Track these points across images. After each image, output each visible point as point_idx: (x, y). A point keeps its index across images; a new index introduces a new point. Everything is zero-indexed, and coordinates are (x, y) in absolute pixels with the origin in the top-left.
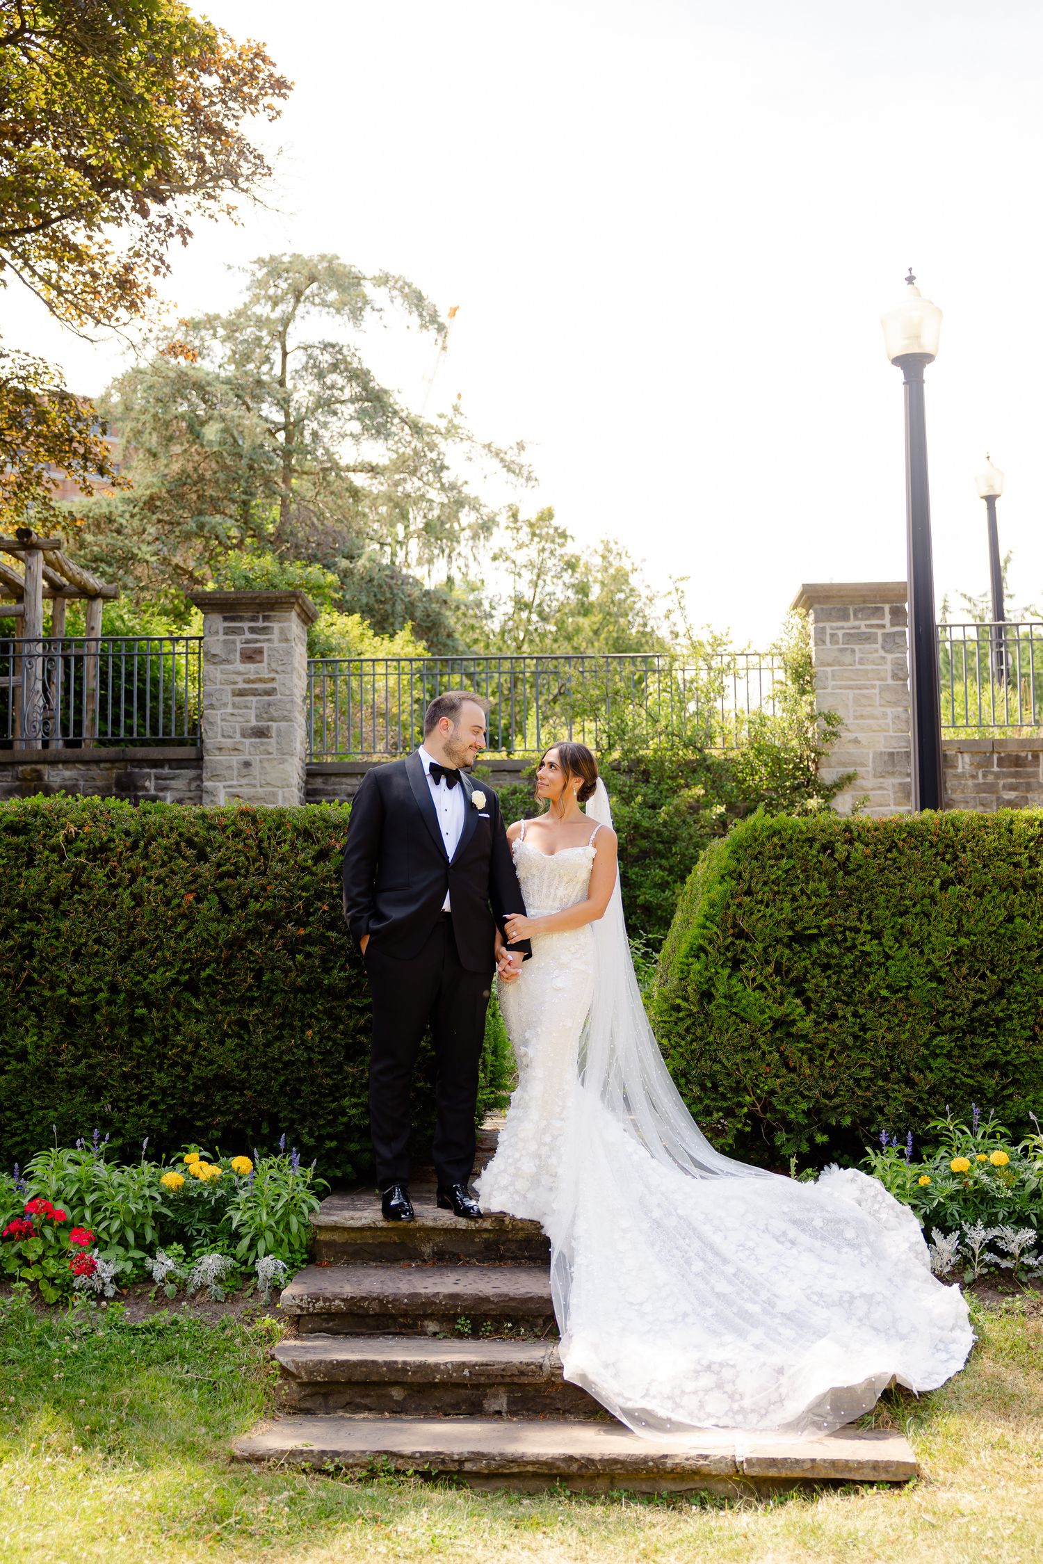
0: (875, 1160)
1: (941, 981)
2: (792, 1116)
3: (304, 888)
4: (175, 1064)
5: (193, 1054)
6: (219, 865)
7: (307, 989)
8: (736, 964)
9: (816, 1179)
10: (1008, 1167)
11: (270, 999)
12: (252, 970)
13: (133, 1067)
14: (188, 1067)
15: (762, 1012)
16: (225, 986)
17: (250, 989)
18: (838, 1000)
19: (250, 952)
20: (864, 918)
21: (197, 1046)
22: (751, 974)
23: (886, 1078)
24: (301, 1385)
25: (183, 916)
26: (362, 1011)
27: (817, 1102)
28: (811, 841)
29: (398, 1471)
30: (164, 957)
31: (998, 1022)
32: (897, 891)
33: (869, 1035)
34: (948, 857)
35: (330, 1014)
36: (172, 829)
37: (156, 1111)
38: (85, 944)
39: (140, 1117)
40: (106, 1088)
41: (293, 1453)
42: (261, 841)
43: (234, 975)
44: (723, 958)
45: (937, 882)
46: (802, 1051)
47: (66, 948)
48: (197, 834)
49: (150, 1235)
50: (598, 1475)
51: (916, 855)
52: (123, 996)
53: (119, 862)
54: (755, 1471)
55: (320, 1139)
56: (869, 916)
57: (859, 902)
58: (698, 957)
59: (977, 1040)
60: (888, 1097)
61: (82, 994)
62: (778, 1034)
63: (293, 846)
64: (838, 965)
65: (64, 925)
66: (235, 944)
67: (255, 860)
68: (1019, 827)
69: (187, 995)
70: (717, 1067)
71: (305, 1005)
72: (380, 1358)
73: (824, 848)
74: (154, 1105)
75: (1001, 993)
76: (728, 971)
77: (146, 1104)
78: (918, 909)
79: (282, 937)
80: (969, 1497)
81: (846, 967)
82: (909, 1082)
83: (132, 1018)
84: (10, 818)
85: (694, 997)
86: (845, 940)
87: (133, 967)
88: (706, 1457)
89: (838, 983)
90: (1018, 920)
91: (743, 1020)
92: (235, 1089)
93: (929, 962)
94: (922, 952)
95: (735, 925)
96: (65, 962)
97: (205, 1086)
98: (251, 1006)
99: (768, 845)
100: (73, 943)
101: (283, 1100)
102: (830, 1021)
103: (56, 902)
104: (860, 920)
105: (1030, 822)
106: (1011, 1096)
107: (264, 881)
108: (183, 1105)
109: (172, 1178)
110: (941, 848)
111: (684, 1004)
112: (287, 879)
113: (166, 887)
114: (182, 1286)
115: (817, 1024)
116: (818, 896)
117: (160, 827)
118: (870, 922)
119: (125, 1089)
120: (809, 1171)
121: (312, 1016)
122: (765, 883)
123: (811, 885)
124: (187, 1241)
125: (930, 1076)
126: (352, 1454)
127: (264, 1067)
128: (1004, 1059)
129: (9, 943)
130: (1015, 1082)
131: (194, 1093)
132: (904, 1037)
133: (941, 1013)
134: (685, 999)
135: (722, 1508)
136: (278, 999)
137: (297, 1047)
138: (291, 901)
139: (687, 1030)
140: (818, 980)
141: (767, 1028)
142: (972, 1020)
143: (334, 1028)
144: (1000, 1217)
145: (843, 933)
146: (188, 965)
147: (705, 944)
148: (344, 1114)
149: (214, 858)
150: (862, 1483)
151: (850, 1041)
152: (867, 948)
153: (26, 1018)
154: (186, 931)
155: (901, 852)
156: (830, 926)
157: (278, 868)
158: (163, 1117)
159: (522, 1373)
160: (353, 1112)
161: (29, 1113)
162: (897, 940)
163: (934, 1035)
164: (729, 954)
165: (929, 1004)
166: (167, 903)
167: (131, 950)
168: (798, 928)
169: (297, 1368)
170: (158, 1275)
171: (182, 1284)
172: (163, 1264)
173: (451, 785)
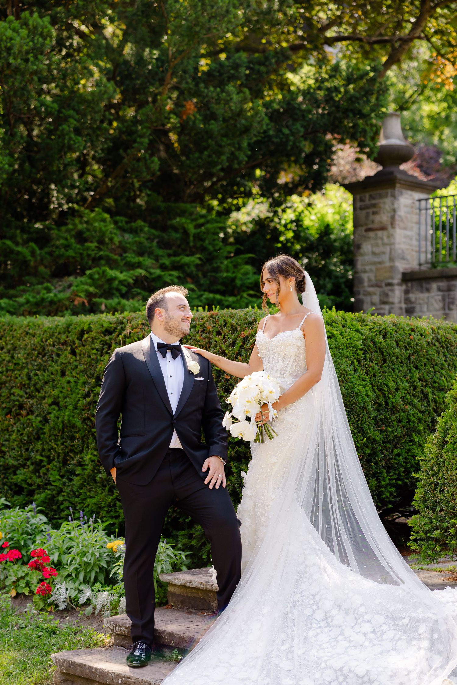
84: (105, 325)
129: (88, 400)
139: (432, 469)
161: (85, 499)
170: (82, 600)
171: (94, 608)
172: (88, 593)
173: (174, 356)
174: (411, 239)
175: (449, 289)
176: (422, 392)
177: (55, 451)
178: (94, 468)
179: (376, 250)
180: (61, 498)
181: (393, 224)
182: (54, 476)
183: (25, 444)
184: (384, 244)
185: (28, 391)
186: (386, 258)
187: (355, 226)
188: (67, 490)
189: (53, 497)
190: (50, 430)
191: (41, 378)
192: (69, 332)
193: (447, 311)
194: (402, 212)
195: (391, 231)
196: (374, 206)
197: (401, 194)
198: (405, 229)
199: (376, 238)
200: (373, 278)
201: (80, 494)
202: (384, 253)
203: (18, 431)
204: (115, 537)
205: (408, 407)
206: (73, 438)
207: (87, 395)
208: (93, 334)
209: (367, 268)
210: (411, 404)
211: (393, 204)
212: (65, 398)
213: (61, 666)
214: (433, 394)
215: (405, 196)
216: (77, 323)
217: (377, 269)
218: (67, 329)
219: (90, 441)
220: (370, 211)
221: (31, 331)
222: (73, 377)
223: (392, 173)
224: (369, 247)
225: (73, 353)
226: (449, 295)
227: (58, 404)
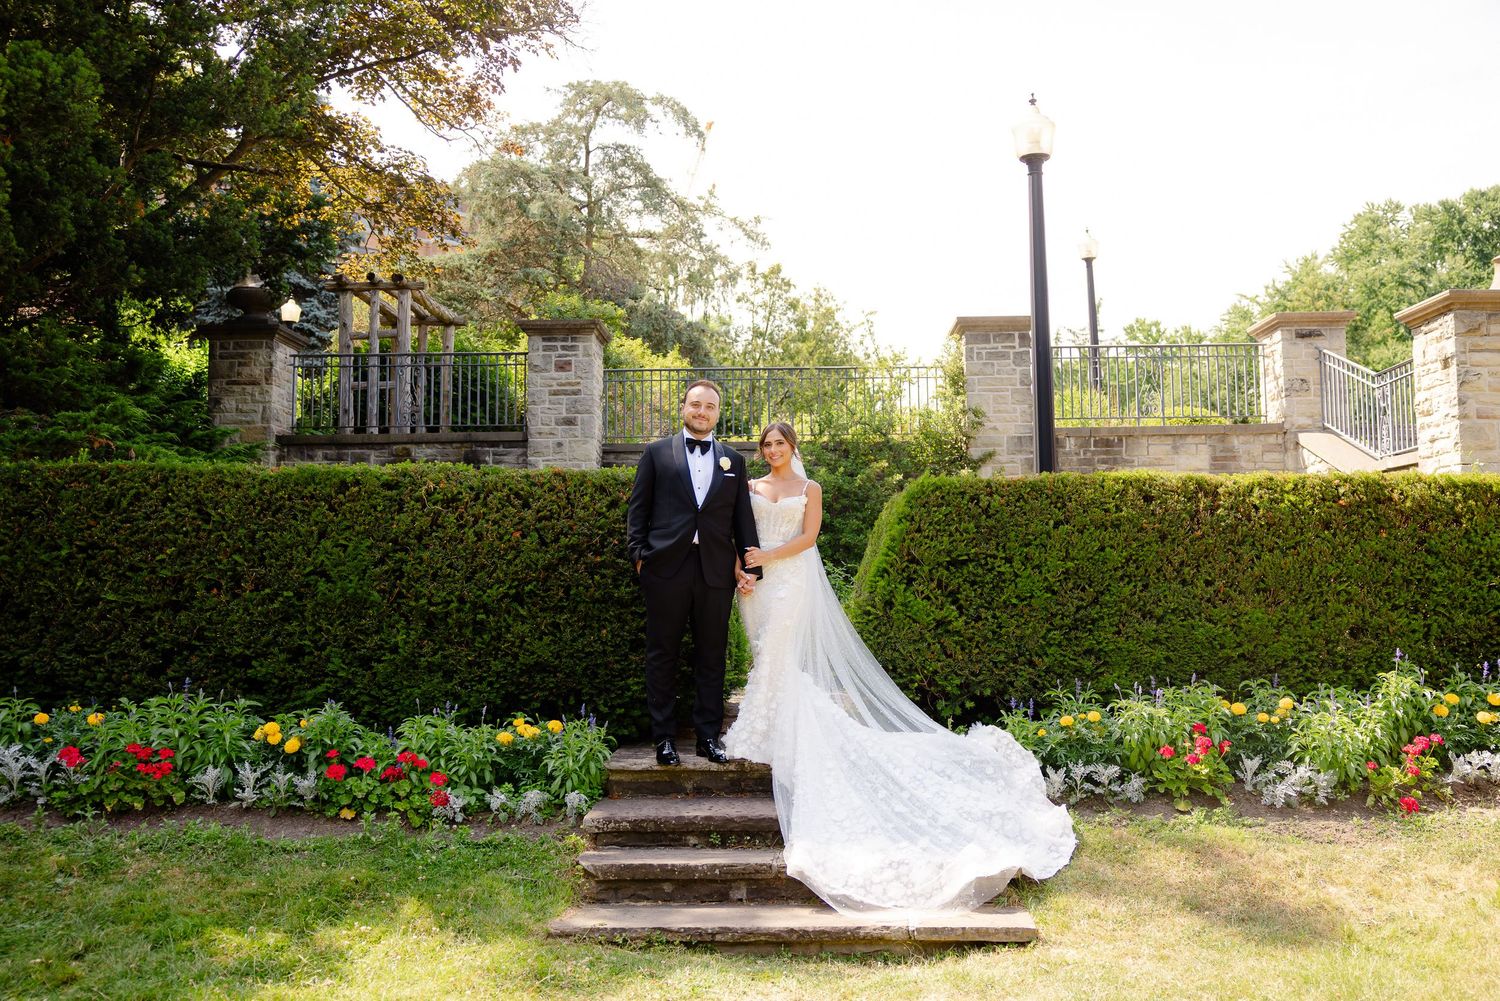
0: (1007, 719)
1: (1054, 593)
2: (949, 688)
3: (600, 528)
4: (507, 654)
5: (520, 647)
6: (538, 511)
7: (603, 600)
8: (910, 581)
9: (966, 733)
10: (1101, 722)
11: (576, 607)
12: (562, 587)
13: (475, 657)
14: (516, 657)
15: (928, 615)
16: (542, 598)
17: (561, 600)
18: (982, 606)
19: (561, 574)
20: (1000, 548)
21: (523, 641)
22: (921, 588)
23: (1015, 661)
24: (597, 882)
25: (512, 548)
26: (642, 616)
27: (967, 678)
28: (963, 494)
29: (668, 942)
30: (498, 577)
31: (1094, 621)
32: (1023, 529)
33: (1004, 630)
34: (1059, 505)
35: (619, 618)
36: (504, 485)
37: (492, 688)
38: (441, 569)
39: (481, 693)
40: (455, 672)
41: (592, 930)
42: (569, 494)
43: (549, 590)
44: (900, 577)
45: (1052, 522)
46: (956, 643)
47: (426, 571)
48: (522, 489)
49: (488, 777)
50: (812, 942)
51: (1037, 504)
52: (468, 605)
53: (466, 509)
54: (922, 937)
55: (612, 708)
56: (1004, 547)
57: (997, 537)
58: (882, 577)
59: (1079, 634)
60: (1017, 675)
61: (439, 604)
62: (939, 631)
63: (592, 498)
64: (982, 582)
65: (426, 555)
66: (550, 568)
67: (565, 508)
68: (1109, 483)
69: (515, 605)
70: (896, 655)
71: (601, 611)
72: (655, 862)
73: (972, 499)
74: (491, 684)
75: (1095, 601)
76: (904, 586)
77: (485, 684)
78: (1038, 542)
79: (584, 563)
80: (1072, 952)
81: (987, 583)
82: (1031, 663)
83: (475, 622)
84: (385, 477)
85: (880, 605)
86: (987, 564)
87: (476, 584)
88: (888, 928)
89: (981, 594)
90: (1108, 549)
91: (915, 621)
92: (550, 672)
93: (1046, 579)
94: (1040, 572)
95: (909, 554)
96: (426, 581)
97: (529, 670)
98: (562, 612)
99: (933, 497)
100: (432, 567)
101: (585, 680)
102: (976, 621)
103: (419, 538)
104: (997, 549)
105: (1116, 480)
106: (1102, 673)
107: (571, 522)
108: (513, 684)
109: (504, 737)
110: (1054, 498)
111: (873, 610)
112: (588, 521)
113: (500, 526)
114: (512, 815)
115: (967, 623)
116: (967, 533)
117: (496, 484)
118: (1004, 551)
119: (470, 673)
120: (961, 727)
121: (606, 619)
122: (930, 524)
123: (963, 525)
124: (515, 782)
125: (1046, 660)
126: (635, 930)
127: (571, 656)
128: (1097, 647)
129: (385, 568)
130: (1105, 663)
131: (521, 676)
132: (1028, 632)
133: (1054, 615)
134: (874, 607)
135: (899, 963)
136: (581, 607)
137: (595, 641)
138: (591, 537)
139: (875, 629)
140: (968, 591)
141: (931, 627)
142: (1076, 620)
143: (622, 628)
144: (1094, 758)
145: (985, 558)
146: (516, 583)
147: (888, 567)
148: (629, 690)
149: (534, 506)
150: (998, 943)
152: (1002, 569)
153: (398, 622)
154: (515, 558)
155: (1026, 502)
156: (976, 554)
157: (581, 513)
158: (497, 692)
159: (757, 872)
160: (636, 688)
161: (399, 690)
162: (1023, 564)
163: (1049, 631)
164: (905, 574)
165: (1046, 609)
166: (501, 538)
167: (474, 572)
168: (954, 555)
169: (595, 870)
170: (494, 806)
171: (513, 812)
172: (498, 798)
173: (703, 452)
177: (329, 633)
178: (413, 651)
179: (245, 408)
181: (268, 380)
184: (255, 401)
186: (257, 417)
191: (279, 540)
194: (278, 367)
195: (265, 387)
196: (242, 356)
198: (278, 385)
199: (244, 392)
201: (390, 684)
202: (254, 411)
204: (491, 727)
206: (360, 616)
207: (382, 561)
208: (366, 487)
209: (229, 427)
211: (270, 357)
212: (337, 566)
216: (328, 473)
217: (245, 429)
218: (312, 479)
220: (236, 361)
221: (228, 480)
224: (234, 402)
225: (331, 509)
227: (324, 574)
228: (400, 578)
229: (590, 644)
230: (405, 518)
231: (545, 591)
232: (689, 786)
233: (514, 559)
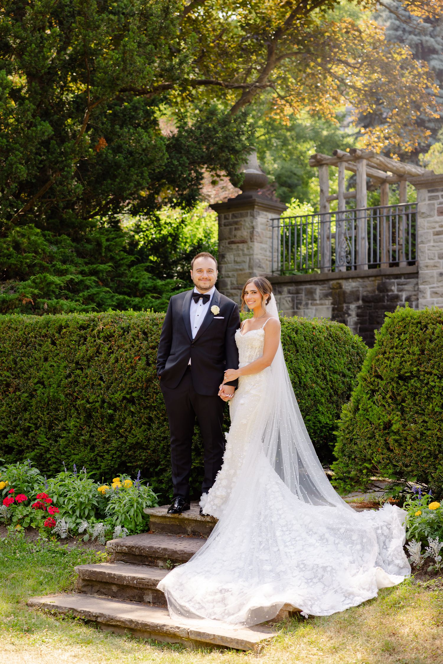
4: (122, 436)
6: (151, 343)
8: (373, 391)
13: (106, 437)
14: (126, 438)
15: (379, 419)
16: (144, 400)
18: (417, 413)
20: (435, 367)
21: (131, 429)
22: (379, 397)
23: (436, 457)
25: (132, 367)
27: (401, 469)
28: (418, 323)
30: (122, 387)
33: (428, 433)
38: (96, 381)
43: (148, 395)
44: (368, 389)
46: (396, 441)
47: (89, 382)
48: (147, 328)
52: (106, 404)
53: (115, 341)
61: (92, 403)
62: (385, 431)
64: (420, 394)
65: (88, 371)
69: (130, 405)
73: (422, 328)
76: (368, 396)
77: (110, 454)
81: (424, 395)
84: (81, 322)
86: (424, 379)
87: (111, 391)
91: (371, 423)
92: (144, 449)
95: (375, 371)
96: (88, 388)
97: (133, 447)
98: (154, 410)
100: (92, 380)
101: (162, 456)
103: (89, 361)
104: (433, 368)
108: (126, 455)
109: (103, 488)
113: (128, 353)
115: (404, 426)
119: (103, 447)
123: (412, 349)
127: (155, 439)
129: (70, 380)
131: (129, 451)
139: (347, 428)
140: (410, 400)
141: (381, 428)
149: (149, 339)
151: (418, 436)
156: (418, 372)
167: (112, 383)
168: (402, 372)
170: (81, 530)
171: (91, 536)
172: (85, 525)
173: (204, 302)
174: (266, 251)
175: (298, 292)
176: (323, 374)
177: (42, 420)
178: (77, 432)
179: (238, 259)
180: (48, 456)
181: (251, 239)
182: (42, 439)
183: (13, 414)
184: (244, 255)
185: (14, 373)
186: (246, 266)
187: (220, 239)
188: (53, 450)
189: (41, 455)
190: (37, 404)
191: (26, 362)
192: (49, 328)
193: (296, 310)
194: (259, 229)
195: (250, 244)
196: (236, 223)
197: (259, 214)
198: (261, 243)
199: (238, 249)
200: (235, 283)
201: (66, 452)
202: (244, 262)
203: (8, 404)
204: (101, 483)
205: (314, 385)
206: (57, 409)
207: (69, 376)
208: (71, 329)
209: (230, 274)
210: (316, 383)
211: (252, 223)
212: (49, 378)
213: (83, 575)
214: (330, 376)
215: (261, 216)
216: (55, 321)
217: (239, 275)
218: (47, 324)
219: (72, 411)
220: (233, 227)
221: (13, 326)
222: (55, 362)
223: (251, 197)
224: (232, 257)
225: (54, 343)
226: (297, 297)
227: (43, 383)
228: (77, 385)
229: (164, 432)
230: (84, 347)
231: (146, 396)
232: (189, 529)
233: (132, 374)
